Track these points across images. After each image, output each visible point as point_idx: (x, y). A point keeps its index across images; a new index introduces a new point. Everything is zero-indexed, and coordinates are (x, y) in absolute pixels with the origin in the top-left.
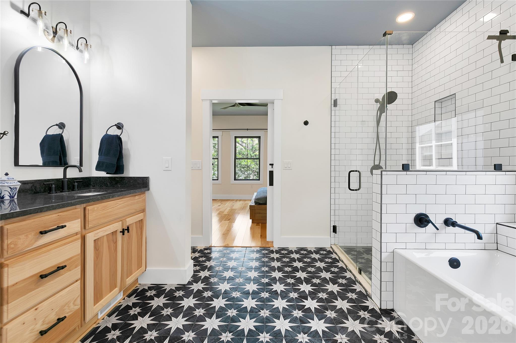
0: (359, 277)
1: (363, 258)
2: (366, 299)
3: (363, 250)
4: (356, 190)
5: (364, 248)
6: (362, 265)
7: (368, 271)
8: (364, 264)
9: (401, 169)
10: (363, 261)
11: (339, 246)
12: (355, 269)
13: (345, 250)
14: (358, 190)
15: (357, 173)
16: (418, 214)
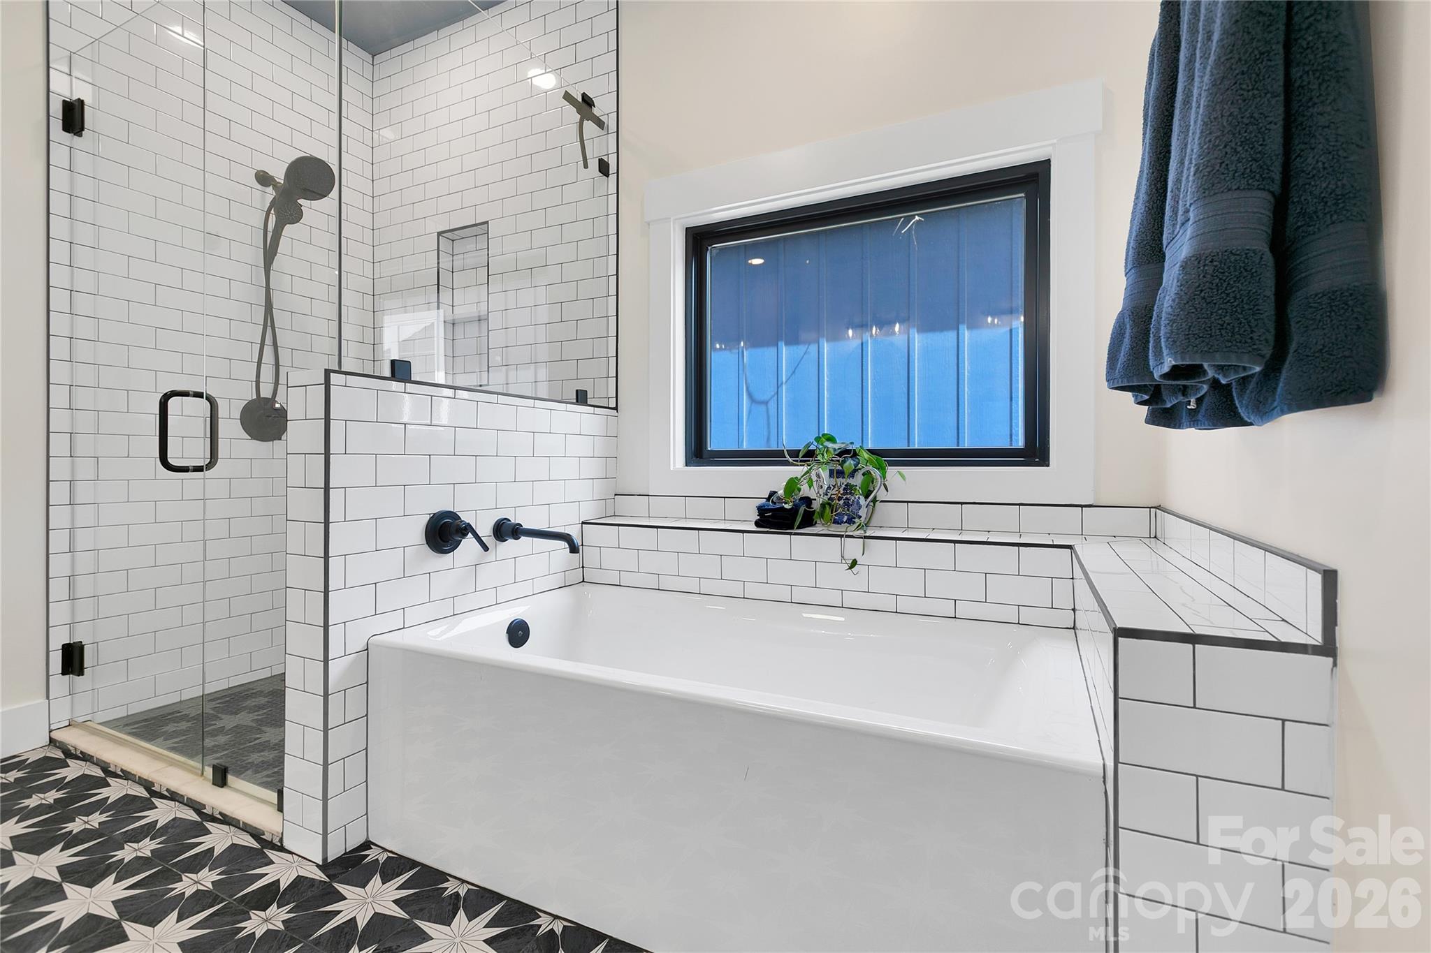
0: (216, 799)
1: (221, 730)
2: (263, 860)
3: (213, 704)
4: (198, 469)
5: (218, 699)
6: (219, 755)
7: (249, 766)
8: (227, 749)
9: (387, 373)
10: (222, 739)
11: (100, 724)
12: (195, 777)
13: (128, 729)
14: (210, 465)
15: (203, 403)
16: (434, 514)
